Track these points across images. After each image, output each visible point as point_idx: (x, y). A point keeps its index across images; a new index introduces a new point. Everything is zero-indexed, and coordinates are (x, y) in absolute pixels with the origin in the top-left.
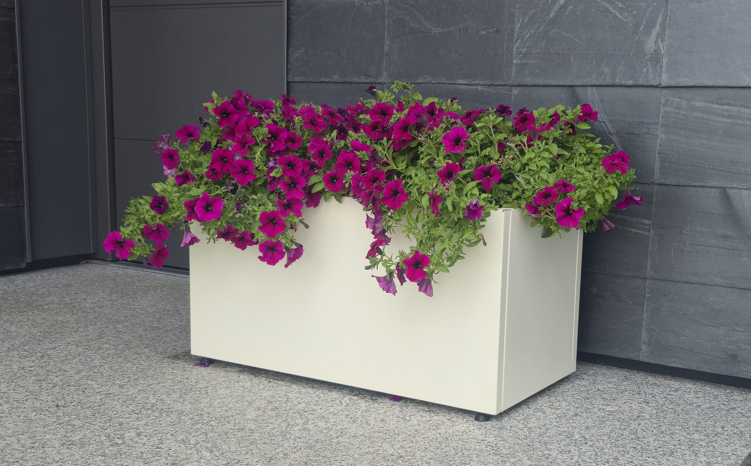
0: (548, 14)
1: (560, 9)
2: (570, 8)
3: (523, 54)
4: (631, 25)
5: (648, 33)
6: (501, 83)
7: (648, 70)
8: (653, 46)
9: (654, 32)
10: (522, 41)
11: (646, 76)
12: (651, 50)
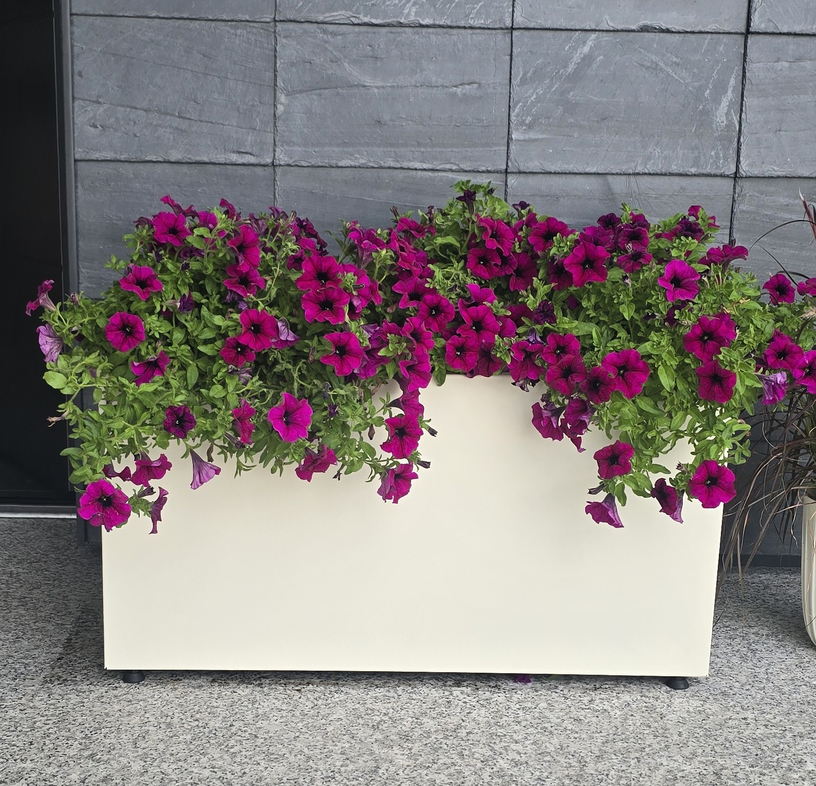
0: (566, 67)
1: (583, 59)
2: (598, 59)
3: (526, 125)
4: (691, 89)
5: (717, 101)
6: (489, 169)
7: (717, 154)
8: (724, 119)
9: (725, 100)
10: (525, 106)
11: (714, 162)
12: (722, 124)
